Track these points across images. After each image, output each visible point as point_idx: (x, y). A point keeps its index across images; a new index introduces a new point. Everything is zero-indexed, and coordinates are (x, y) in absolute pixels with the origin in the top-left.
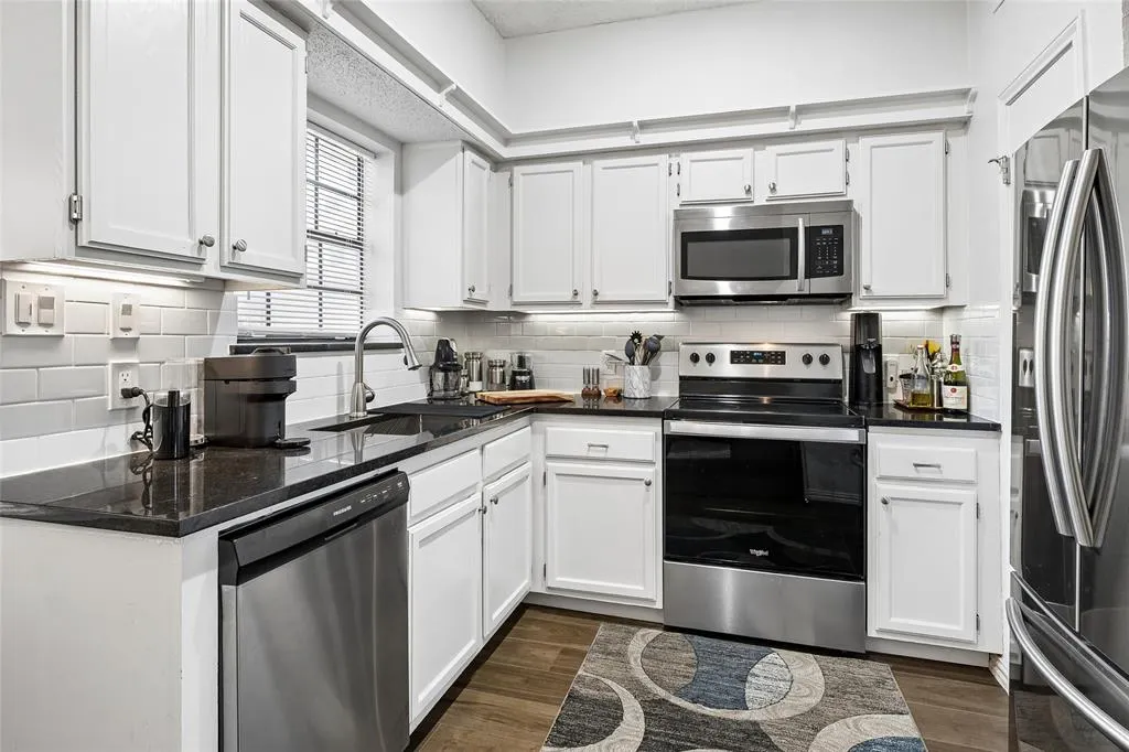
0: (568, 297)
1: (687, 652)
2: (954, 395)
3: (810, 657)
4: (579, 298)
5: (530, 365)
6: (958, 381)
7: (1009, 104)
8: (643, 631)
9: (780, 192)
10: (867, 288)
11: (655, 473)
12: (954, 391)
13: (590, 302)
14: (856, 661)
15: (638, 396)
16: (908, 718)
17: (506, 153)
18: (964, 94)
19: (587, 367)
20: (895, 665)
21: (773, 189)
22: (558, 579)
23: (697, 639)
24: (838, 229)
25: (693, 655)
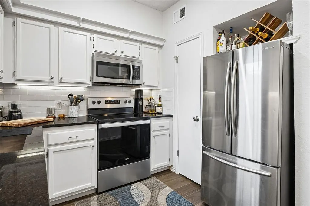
0: (48, 79)
1: (111, 197)
2: (160, 109)
3: (139, 183)
4: (53, 80)
5: (19, 108)
6: (160, 106)
7: (178, 45)
8: (92, 198)
9: (124, 54)
10: (144, 83)
11: (94, 143)
12: (160, 108)
13: (58, 82)
14: (149, 179)
15: (75, 117)
16: (168, 187)
17: (14, 10)
18: (163, 40)
19: (49, 107)
20: (157, 176)
21: (122, 52)
22: (54, 194)
23: (110, 192)
24: (139, 67)
25: (113, 198)
